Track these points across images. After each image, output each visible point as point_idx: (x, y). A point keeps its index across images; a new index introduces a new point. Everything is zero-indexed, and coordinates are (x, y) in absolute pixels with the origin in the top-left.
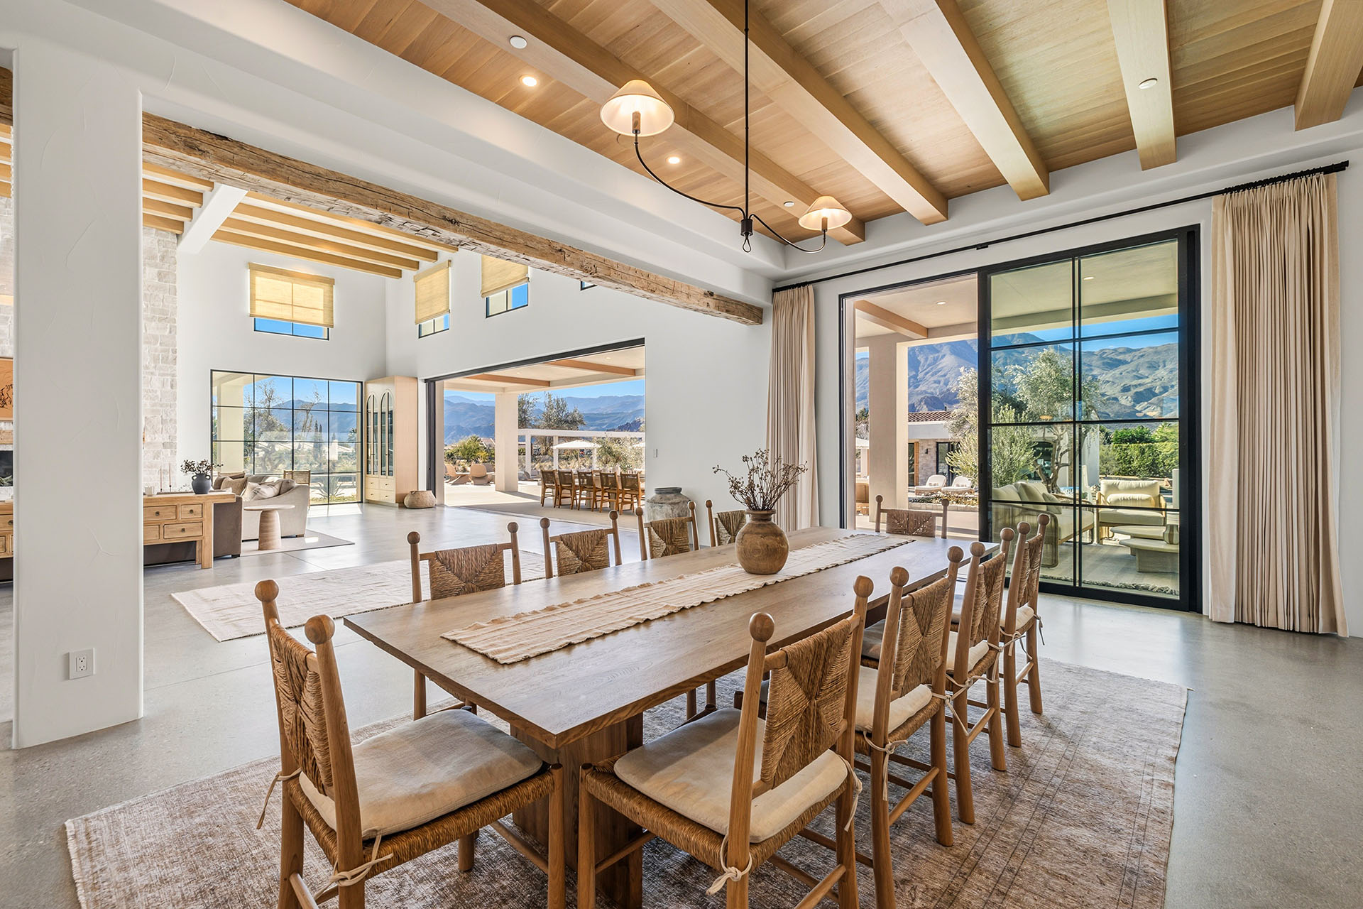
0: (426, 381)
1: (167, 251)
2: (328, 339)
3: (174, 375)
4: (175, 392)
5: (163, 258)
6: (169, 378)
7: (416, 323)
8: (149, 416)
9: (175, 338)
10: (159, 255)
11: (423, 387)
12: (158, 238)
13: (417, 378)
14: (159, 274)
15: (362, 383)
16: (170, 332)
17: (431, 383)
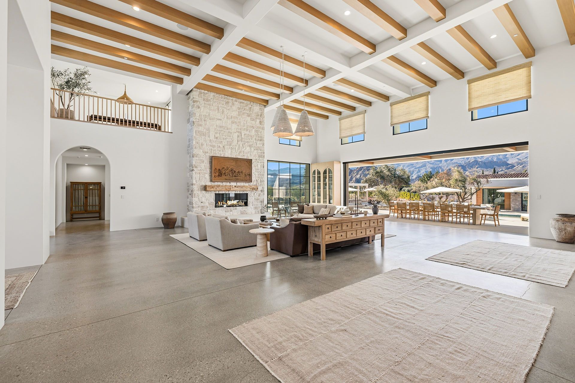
0: (343, 163)
1: (262, 113)
2: (300, 146)
3: (264, 163)
4: (264, 170)
5: (261, 115)
6: (262, 163)
7: (340, 138)
8: (257, 179)
9: (264, 148)
10: (260, 114)
11: (342, 165)
12: (260, 107)
13: (340, 162)
14: (260, 122)
15: (310, 164)
16: (263, 145)
17: (345, 163)
